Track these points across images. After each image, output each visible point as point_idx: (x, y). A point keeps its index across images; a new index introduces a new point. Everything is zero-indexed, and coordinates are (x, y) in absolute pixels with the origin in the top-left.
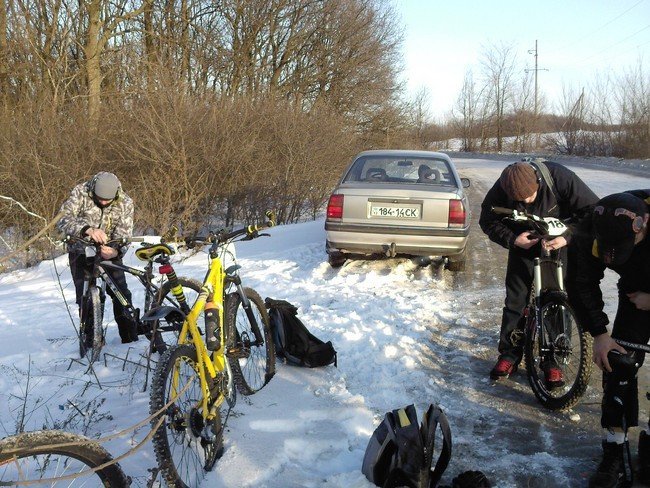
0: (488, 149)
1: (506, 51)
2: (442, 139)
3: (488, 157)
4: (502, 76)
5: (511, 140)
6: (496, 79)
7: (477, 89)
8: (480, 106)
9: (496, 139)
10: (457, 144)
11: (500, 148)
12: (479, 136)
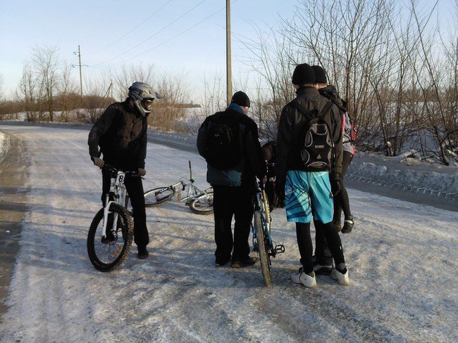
0: (44, 120)
1: (51, 53)
2: (13, 112)
3: (43, 125)
4: (49, 71)
5: (59, 113)
6: (45, 73)
7: (34, 78)
8: (36, 90)
9: (48, 113)
10: (22, 116)
11: (51, 118)
12: (38, 110)
